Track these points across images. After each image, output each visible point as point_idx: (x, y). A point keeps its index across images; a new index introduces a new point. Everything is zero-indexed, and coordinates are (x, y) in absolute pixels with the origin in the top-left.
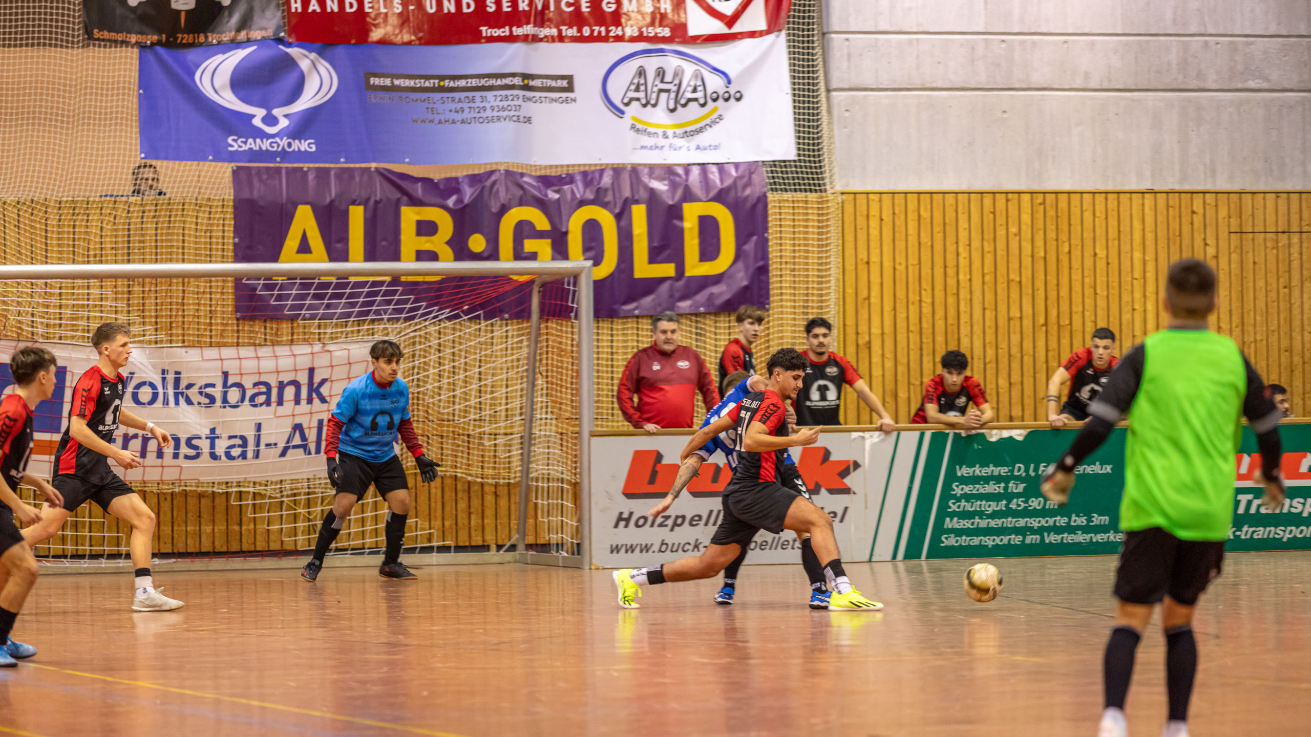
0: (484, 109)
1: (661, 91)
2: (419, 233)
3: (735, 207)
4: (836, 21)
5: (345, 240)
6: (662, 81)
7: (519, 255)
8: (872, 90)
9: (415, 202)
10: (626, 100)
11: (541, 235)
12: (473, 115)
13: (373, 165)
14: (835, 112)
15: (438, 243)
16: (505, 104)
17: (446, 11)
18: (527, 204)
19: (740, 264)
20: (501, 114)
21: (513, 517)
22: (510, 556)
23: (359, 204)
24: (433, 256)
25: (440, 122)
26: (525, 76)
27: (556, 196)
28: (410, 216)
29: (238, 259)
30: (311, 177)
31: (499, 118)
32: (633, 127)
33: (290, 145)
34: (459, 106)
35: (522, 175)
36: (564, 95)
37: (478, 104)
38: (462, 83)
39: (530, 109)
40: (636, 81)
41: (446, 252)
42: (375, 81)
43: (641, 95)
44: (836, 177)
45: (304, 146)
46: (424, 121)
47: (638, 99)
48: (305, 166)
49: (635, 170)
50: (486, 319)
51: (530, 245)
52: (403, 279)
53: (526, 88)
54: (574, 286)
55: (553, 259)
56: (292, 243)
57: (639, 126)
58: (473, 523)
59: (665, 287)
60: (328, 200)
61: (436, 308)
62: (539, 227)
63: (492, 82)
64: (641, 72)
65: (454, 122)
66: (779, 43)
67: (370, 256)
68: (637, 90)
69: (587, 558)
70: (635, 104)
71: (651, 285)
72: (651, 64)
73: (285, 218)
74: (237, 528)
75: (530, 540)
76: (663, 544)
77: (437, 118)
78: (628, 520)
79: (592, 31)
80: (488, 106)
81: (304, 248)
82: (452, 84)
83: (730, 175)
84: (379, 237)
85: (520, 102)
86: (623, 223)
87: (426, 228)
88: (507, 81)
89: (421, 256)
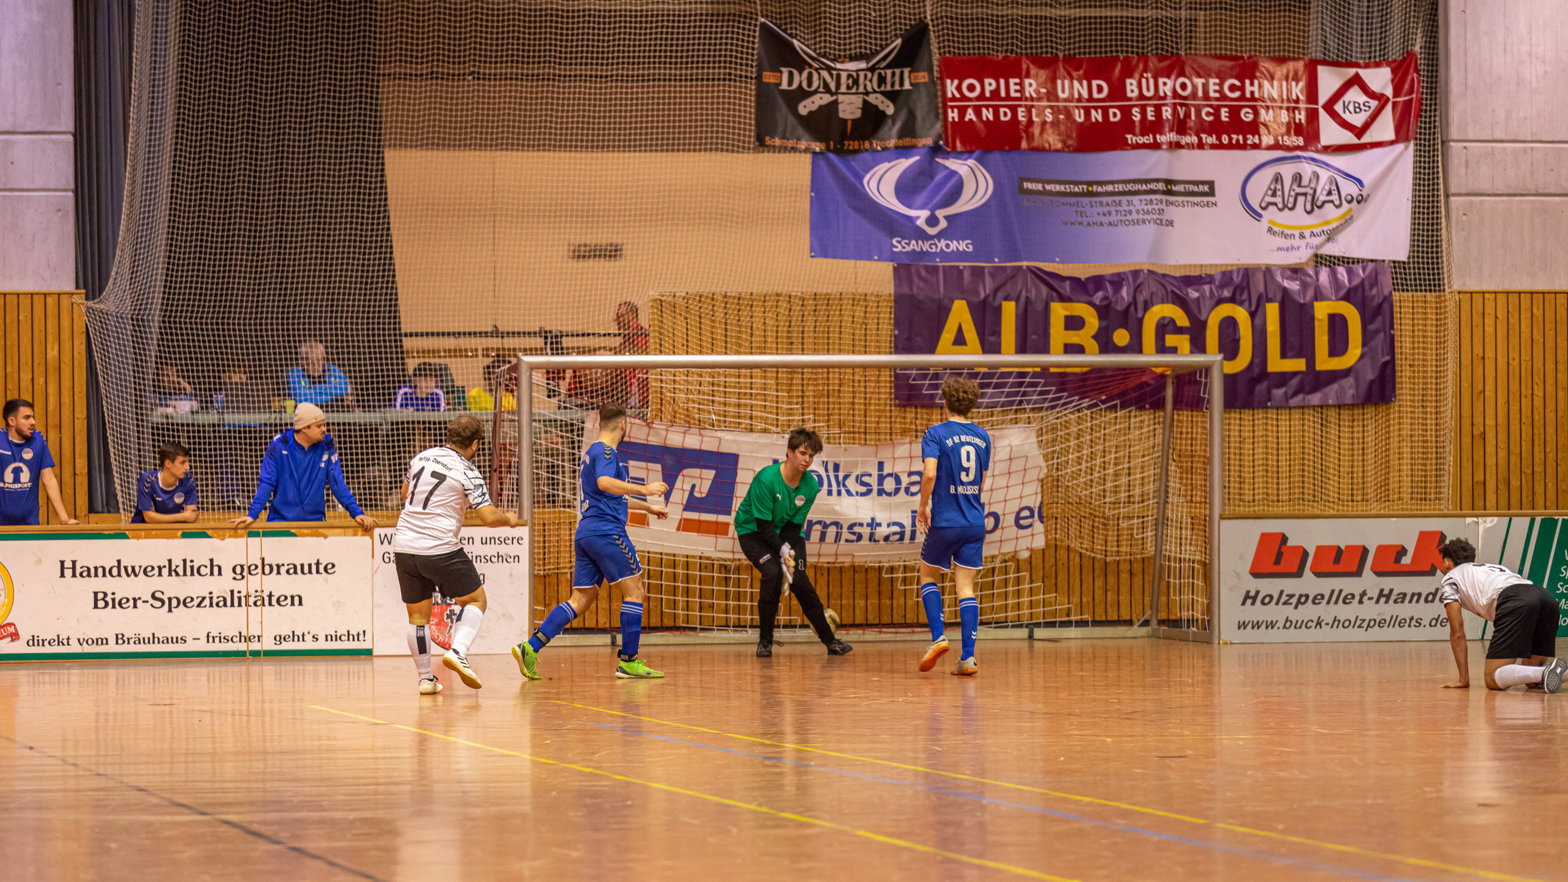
0: (1130, 212)
1: (1297, 195)
2: (1068, 327)
3: (1362, 307)
4: (1454, 132)
5: (997, 333)
6: (1299, 186)
7: (1162, 349)
8: (1489, 195)
9: (1063, 299)
10: (1264, 205)
11: (1180, 331)
12: (1120, 218)
13: (1025, 264)
14: (1453, 217)
15: (1084, 337)
16: (1150, 207)
17: (1093, 120)
18: (1168, 302)
19: (1367, 361)
20: (1146, 217)
21: (1146, 594)
22: (1144, 631)
23: (1011, 300)
24: (1079, 349)
25: (1089, 224)
26: (1168, 182)
27: (1196, 295)
28: (1059, 311)
29: (898, 350)
30: (967, 275)
31: (1144, 221)
32: (1270, 230)
33: (948, 246)
34: (1106, 209)
35: (1164, 276)
36: (1205, 199)
37: (1125, 207)
38: (1110, 188)
39: (1173, 213)
40: (1273, 187)
41: (1092, 345)
42: (1027, 185)
43: (1278, 200)
44: (1454, 276)
45: (963, 246)
46: (1073, 224)
47: (1275, 204)
48: (961, 264)
49: (1268, 271)
50: (1123, 407)
51: (1171, 340)
52: (1052, 370)
53: (1170, 193)
54: (1206, 378)
55: (1192, 352)
56: (948, 335)
57: (1276, 229)
58: (1109, 598)
59: (1294, 382)
60: (982, 295)
61: (1077, 398)
62: (1179, 323)
63: (1138, 187)
64: (1278, 178)
65: (1102, 224)
66: (1406, 153)
67: (1022, 349)
68: (1274, 195)
69: (1217, 634)
70: (1272, 208)
71: (1283, 378)
72: (1287, 171)
73: (942, 313)
74: (888, 602)
75: (1163, 616)
76: (1287, 621)
77: (1085, 220)
78: (1254, 599)
79: (1231, 139)
80: (1133, 209)
81: (960, 340)
82: (1100, 189)
83: (1358, 275)
84: (1029, 333)
85: (1163, 206)
86: (1258, 321)
87: (1074, 323)
88: (1152, 186)
89: (1069, 349)
